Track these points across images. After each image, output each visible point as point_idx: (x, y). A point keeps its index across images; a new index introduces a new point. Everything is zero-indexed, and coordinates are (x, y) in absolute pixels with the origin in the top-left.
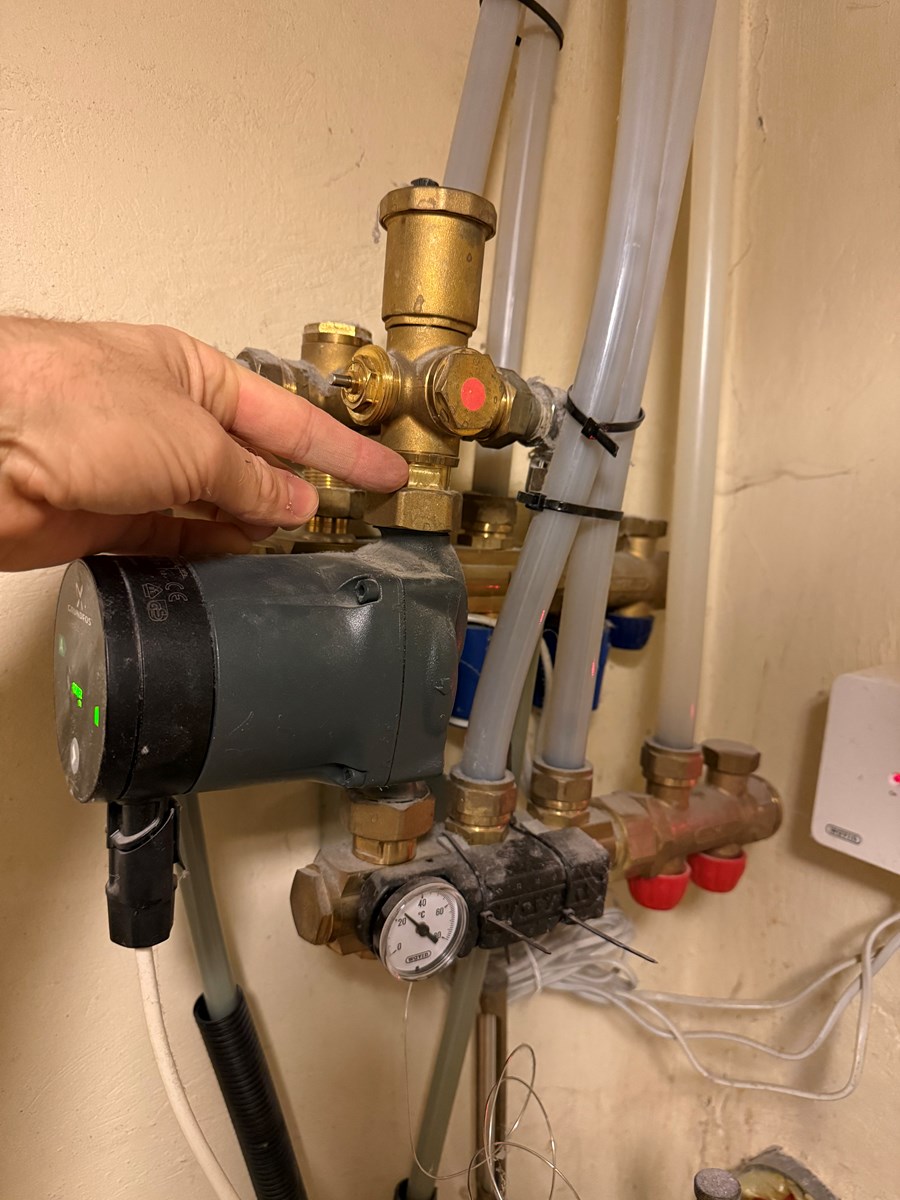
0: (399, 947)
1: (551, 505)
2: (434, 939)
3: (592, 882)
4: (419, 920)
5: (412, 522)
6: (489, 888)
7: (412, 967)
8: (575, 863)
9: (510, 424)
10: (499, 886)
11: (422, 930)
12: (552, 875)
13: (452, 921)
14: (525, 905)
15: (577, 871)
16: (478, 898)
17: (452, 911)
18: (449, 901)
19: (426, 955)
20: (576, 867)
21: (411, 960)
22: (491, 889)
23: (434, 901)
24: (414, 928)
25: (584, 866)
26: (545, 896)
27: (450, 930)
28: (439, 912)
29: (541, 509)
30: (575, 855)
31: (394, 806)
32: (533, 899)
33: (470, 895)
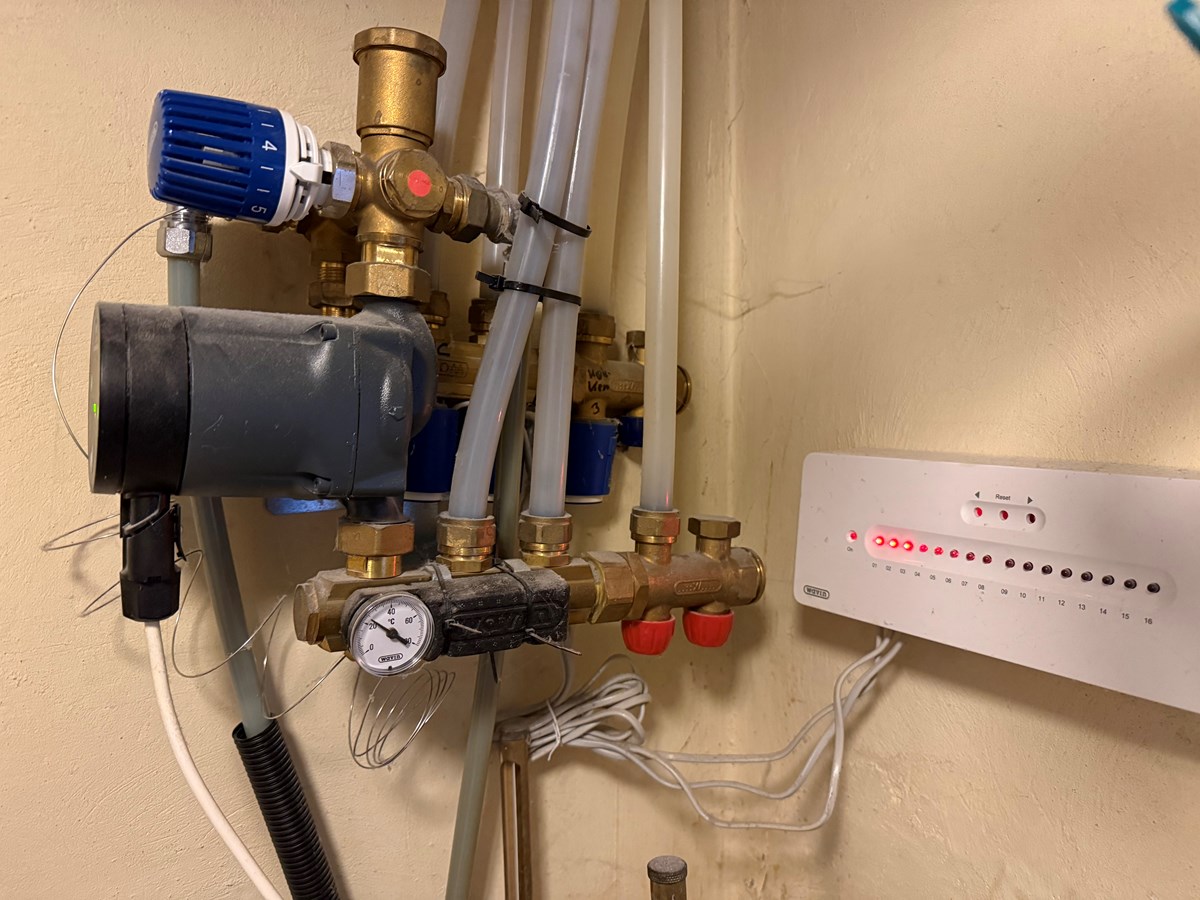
0: (372, 647)
1: (511, 286)
2: (405, 642)
3: (554, 608)
4: (389, 626)
5: (378, 289)
6: (454, 604)
7: (385, 666)
8: (535, 590)
9: (469, 217)
10: (462, 602)
11: (393, 634)
12: (513, 598)
13: (421, 629)
14: (488, 621)
15: (537, 596)
16: (442, 610)
17: (421, 621)
18: (417, 611)
19: (398, 657)
20: (536, 593)
21: (384, 659)
22: (455, 605)
23: (402, 611)
24: (384, 633)
25: (544, 592)
26: (507, 614)
27: (420, 637)
28: (408, 621)
29: (502, 289)
30: (536, 585)
31: (374, 526)
32: (495, 616)
33: (434, 607)
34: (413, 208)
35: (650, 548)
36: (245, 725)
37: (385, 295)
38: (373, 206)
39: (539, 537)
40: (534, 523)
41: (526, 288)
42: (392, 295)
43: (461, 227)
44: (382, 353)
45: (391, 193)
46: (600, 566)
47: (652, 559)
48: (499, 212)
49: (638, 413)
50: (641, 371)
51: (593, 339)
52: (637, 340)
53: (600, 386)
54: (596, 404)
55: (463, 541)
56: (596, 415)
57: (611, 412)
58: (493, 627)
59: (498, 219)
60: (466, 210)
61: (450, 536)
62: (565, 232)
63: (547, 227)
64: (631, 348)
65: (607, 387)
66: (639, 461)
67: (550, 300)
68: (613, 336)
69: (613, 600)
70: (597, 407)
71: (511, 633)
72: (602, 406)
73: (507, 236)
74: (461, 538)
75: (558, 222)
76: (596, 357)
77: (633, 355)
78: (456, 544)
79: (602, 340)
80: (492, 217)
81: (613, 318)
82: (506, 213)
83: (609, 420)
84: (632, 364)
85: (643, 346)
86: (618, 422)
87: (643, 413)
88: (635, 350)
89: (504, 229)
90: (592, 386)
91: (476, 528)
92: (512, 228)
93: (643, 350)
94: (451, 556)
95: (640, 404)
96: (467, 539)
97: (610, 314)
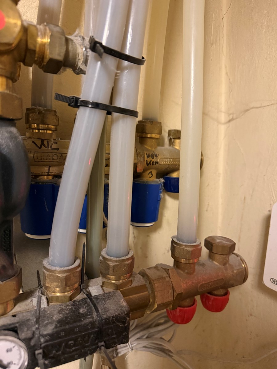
1: (85, 104)
3: (118, 326)
8: (105, 317)
9: (51, 53)
10: (49, 335)
12: (88, 325)
13: (20, 354)
15: (106, 321)
18: (15, 343)
25: (111, 318)
26: (84, 336)
28: (9, 351)
29: (78, 107)
30: (106, 312)
32: (75, 340)
35: (183, 265)
40: (108, 262)
41: (96, 106)
43: (46, 61)
48: (76, 50)
49: (174, 175)
50: (178, 152)
51: (149, 136)
52: (176, 135)
53: (153, 162)
54: (151, 172)
55: (56, 284)
56: (151, 178)
57: (161, 174)
58: (75, 345)
59: (75, 55)
62: (126, 63)
63: (111, 61)
64: (171, 139)
65: (157, 163)
68: (160, 133)
69: (160, 304)
70: (152, 174)
71: (88, 346)
72: (154, 172)
73: (83, 67)
74: (55, 282)
75: (120, 55)
76: (151, 146)
77: (171, 143)
79: (153, 136)
80: (71, 54)
81: (161, 123)
82: (81, 51)
83: (158, 180)
84: (171, 148)
85: (179, 138)
86: (162, 180)
87: (179, 174)
88: (173, 140)
89: (80, 64)
90: (148, 163)
91: (64, 275)
92: (86, 62)
93: (177, 141)
94: (50, 292)
95: (176, 168)
96: (58, 282)
97: (159, 121)
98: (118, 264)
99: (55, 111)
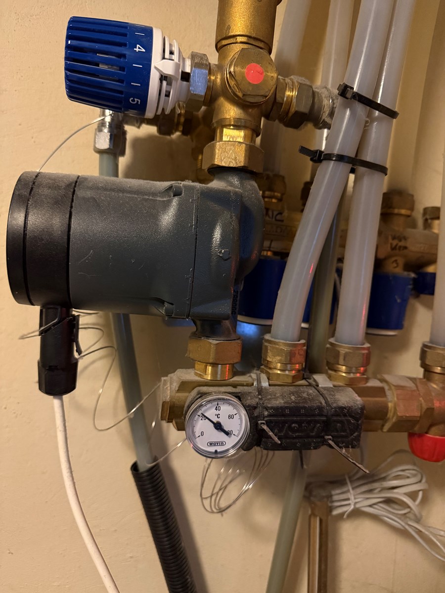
0: (202, 434)
1: (328, 157)
2: (227, 433)
3: (349, 421)
4: (215, 420)
5: (222, 160)
6: (267, 408)
7: (212, 449)
8: (335, 405)
9: (297, 106)
10: (273, 408)
11: (218, 426)
12: (315, 409)
13: (241, 424)
14: (293, 425)
15: (336, 411)
16: (256, 413)
17: (241, 419)
18: (238, 410)
19: (222, 444)
20: (335, 408)
21: (211, 444)
22: (267, 410)
23: (226, 410)
24: (212, 425)
25: (342, 408)
26: (309, 422)
27: (240, 431)
28: (231, 417)
29: (321, 161)
30: (336, 401)
31: (211, 341)
32: (300, 423)
33: (250, 410)
34: (249, 93)
35: (437, 377)
36: (139, 463)
37: (227, 165)
38: (222, 99)
39: (341, 360)
40: (338, 349)
41: (341, 158)
42: (231, 165)
43: (290, 115)
44: (217, 207)
45: (232, 83)
46: (393, 388)
47: (437, 385)
48: (322, 102)
49: (430, 269)
50: (436, 237)
51: (396, 211)
52: (433, 214)
53: (400, 247)
54: (396, 261)
55: (279, 358)
56: (395, 268)
57: (408, 267)
58: (297, 431)
59: (321, 108)
60: (294, 100)
61: (270, 353)
62: (377, 113)
63: (360, 109)
64: (426, 220)
65: (405, 248)
66: (430, 306)
67: (361, 169)
68: (412, 209)
69: (402, 417)
70: (397, 264)
71: (312, 437)
72: (401, 261)
73: (328, 120)
74: (278, 355)
75: (370, 103)
76: (398, 225)
77: (427, 225)
78: (274, 360)
79: (403, 212)
80: (316, 106)
81: (412, 196)
82: (327, 103)
83: (406, 273)
84: (426, 232)
85: (438, 218)
86: (413, 275)
87: (436, 269)
88: (429, 221)
89: (325, 117)
90: (394, 246)
91: (289, 349)
92: (331, 114)
93: (436, 222)
94: (270, 368)
95: (433, 261)
96: (282, 356)
97: (411, 192)
98: (350, 352)
99: (283, 177)
